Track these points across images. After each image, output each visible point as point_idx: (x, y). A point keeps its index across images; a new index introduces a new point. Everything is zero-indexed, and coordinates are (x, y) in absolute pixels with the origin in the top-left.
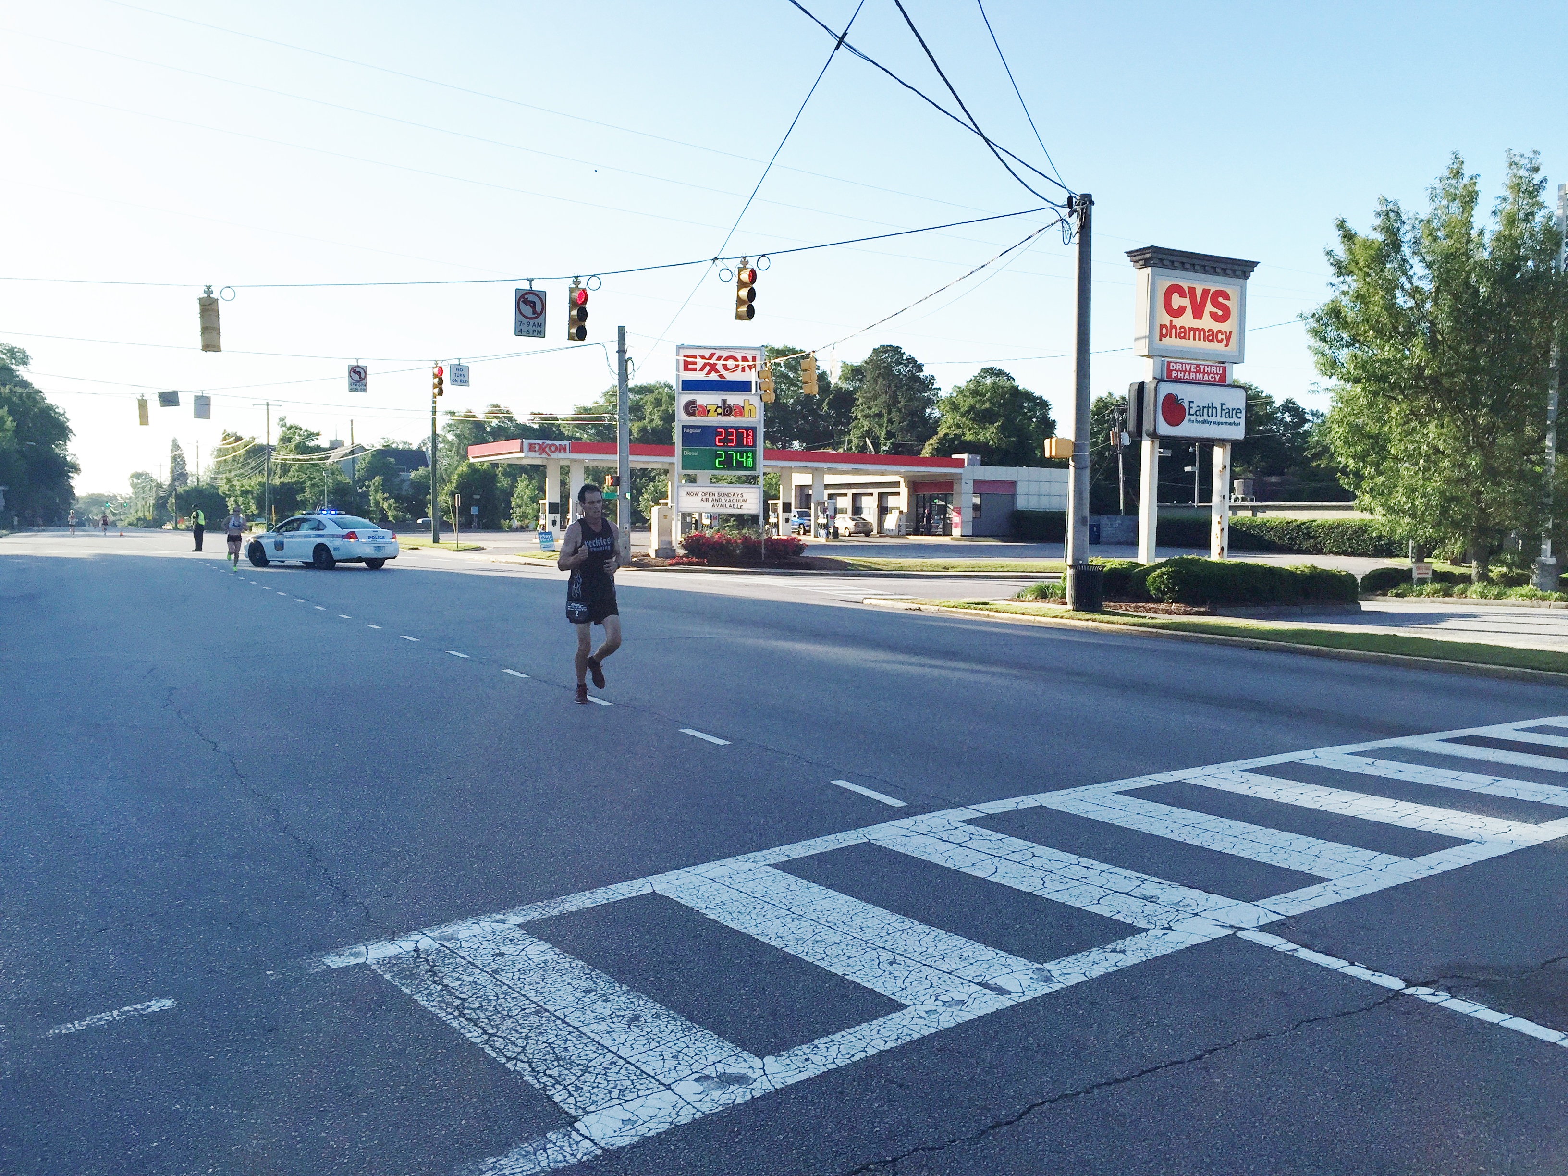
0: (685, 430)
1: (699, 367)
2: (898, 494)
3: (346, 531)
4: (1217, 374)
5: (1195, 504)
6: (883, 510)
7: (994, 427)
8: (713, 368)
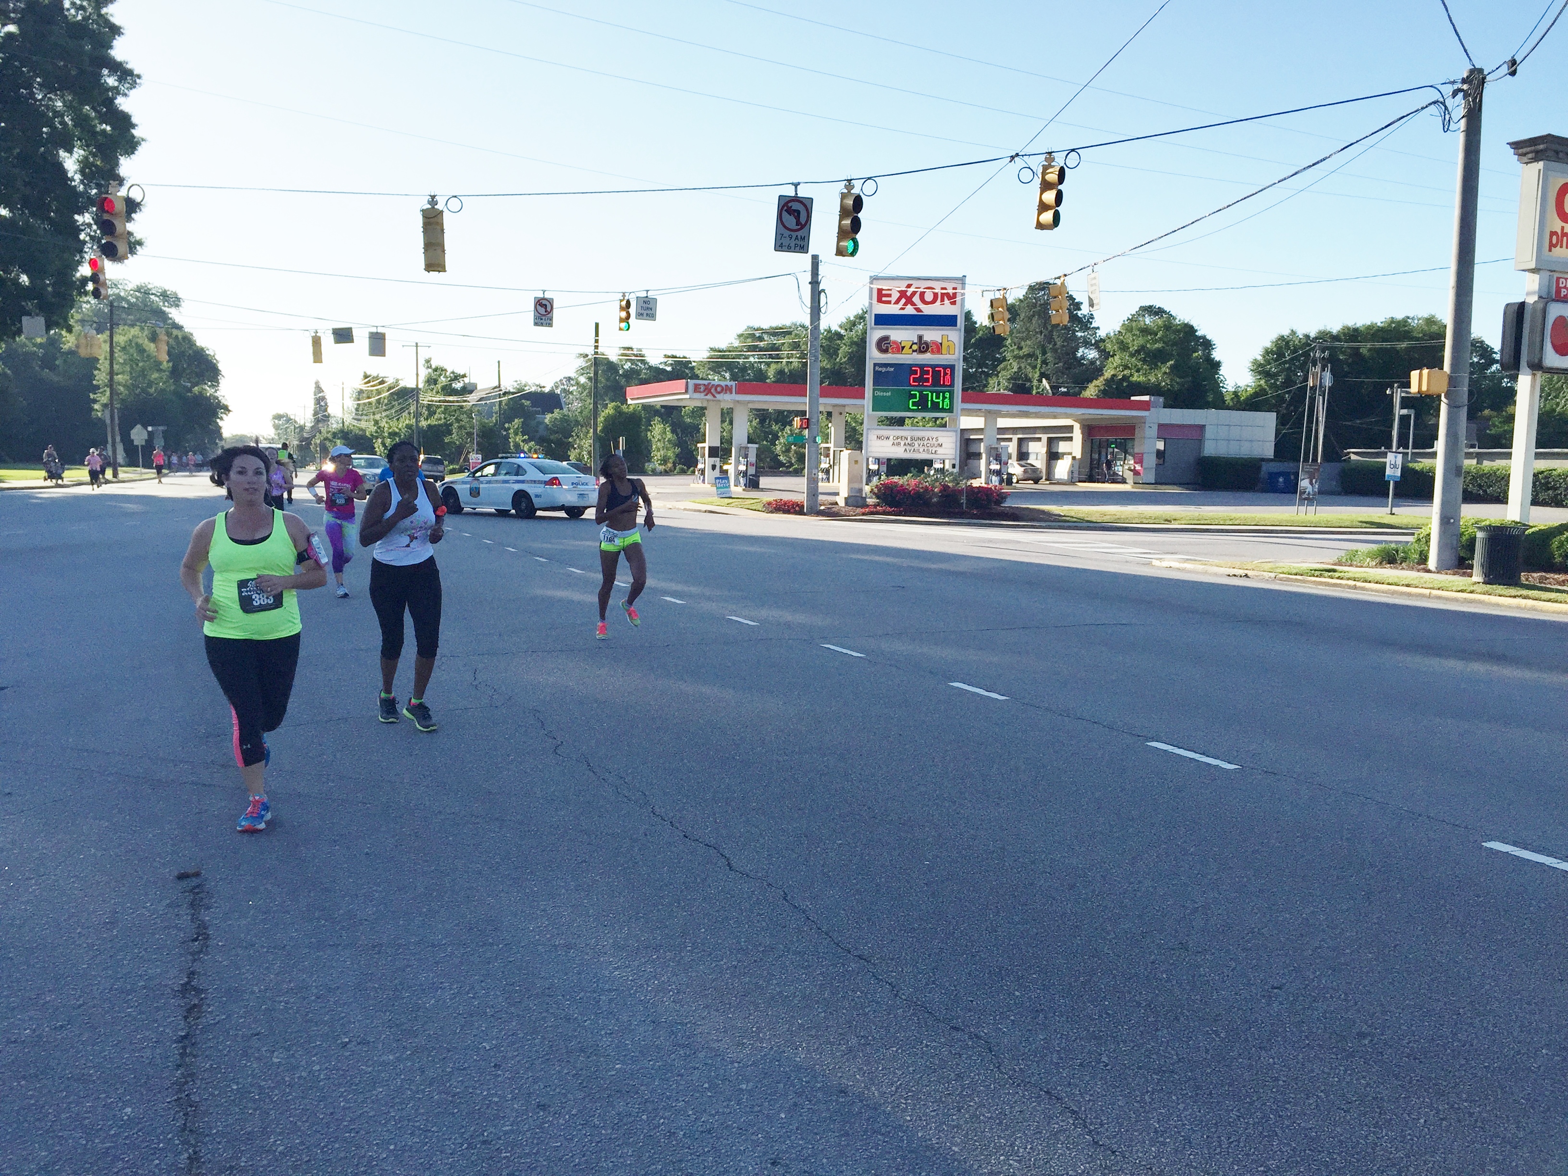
0: (877, 368)
1: (893, 299)
2: (1070, 439)
3: (548, 477)
5: (1409, 451)
6: (1053, 456)
7: (1165, 368)
8: (909, 301)
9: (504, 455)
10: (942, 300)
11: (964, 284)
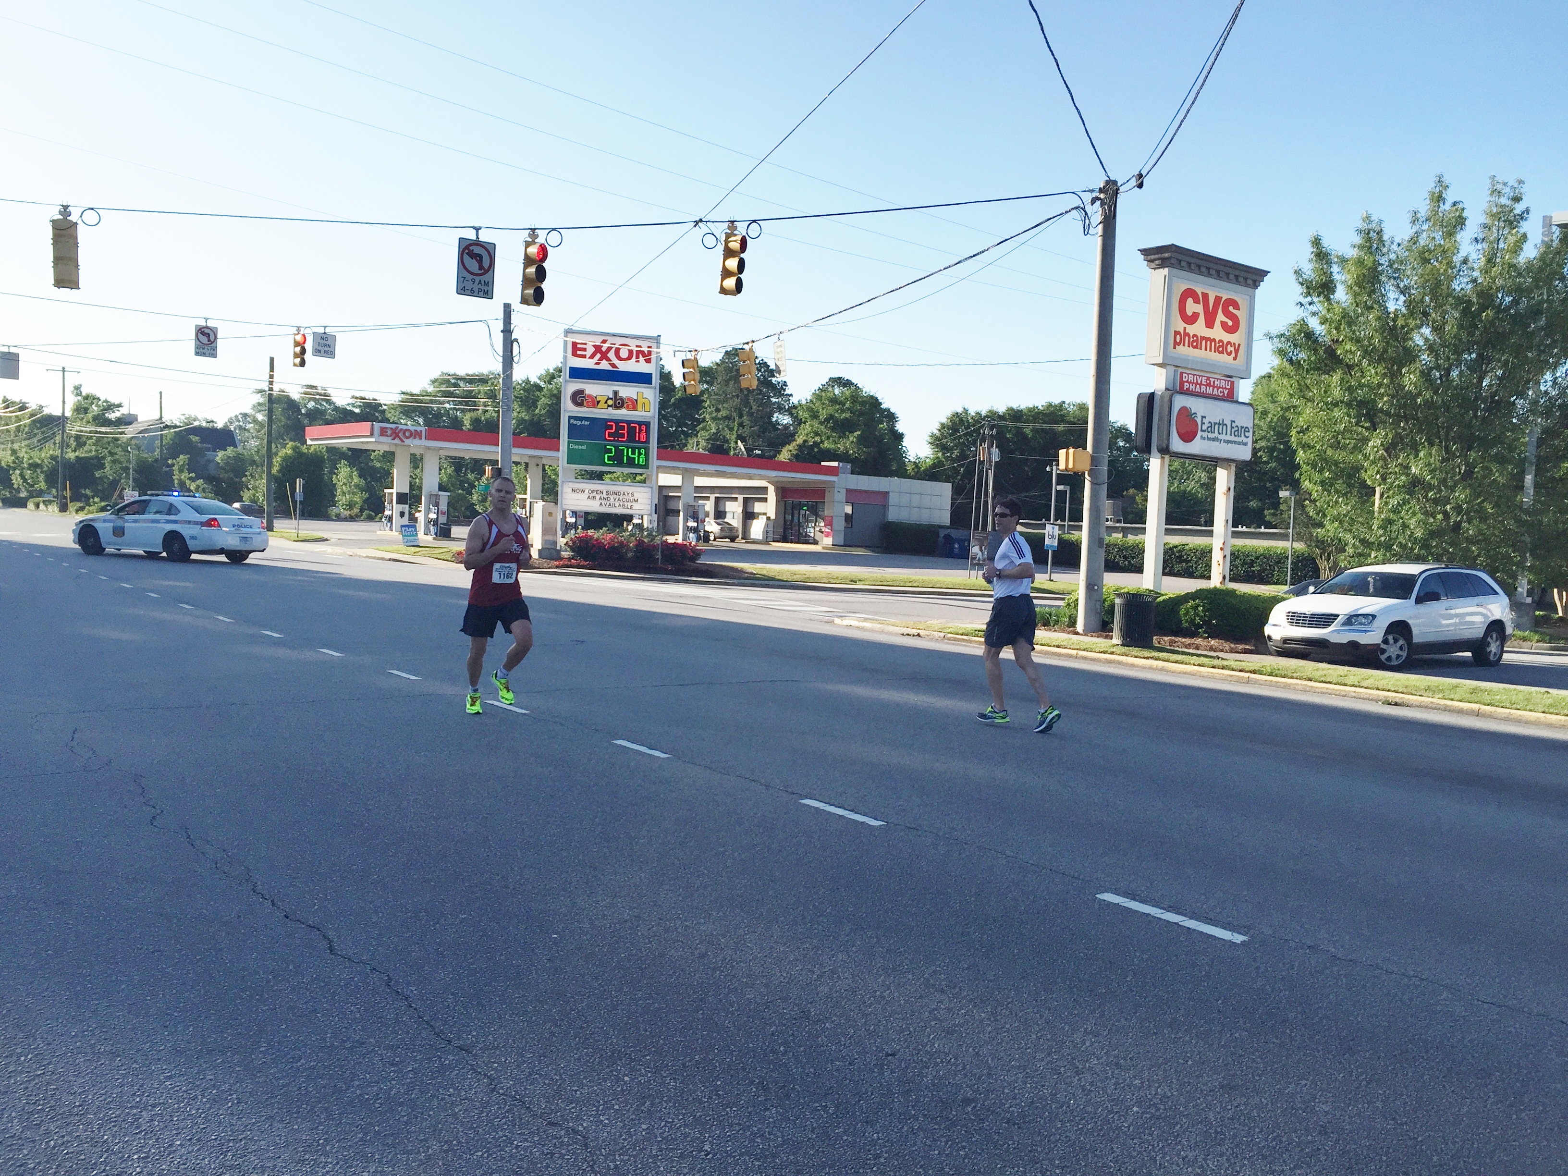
0: (572, 421)
1: (589, 353)
2: (765, 500)
3: (205, 518)
4: (1226, 388)
5: (1066, 523)
6: (749, 516)
7: (853, 437)
8: (604, 356)
9: (154, 492)
10: (637, 357)
11: (658, 343)
